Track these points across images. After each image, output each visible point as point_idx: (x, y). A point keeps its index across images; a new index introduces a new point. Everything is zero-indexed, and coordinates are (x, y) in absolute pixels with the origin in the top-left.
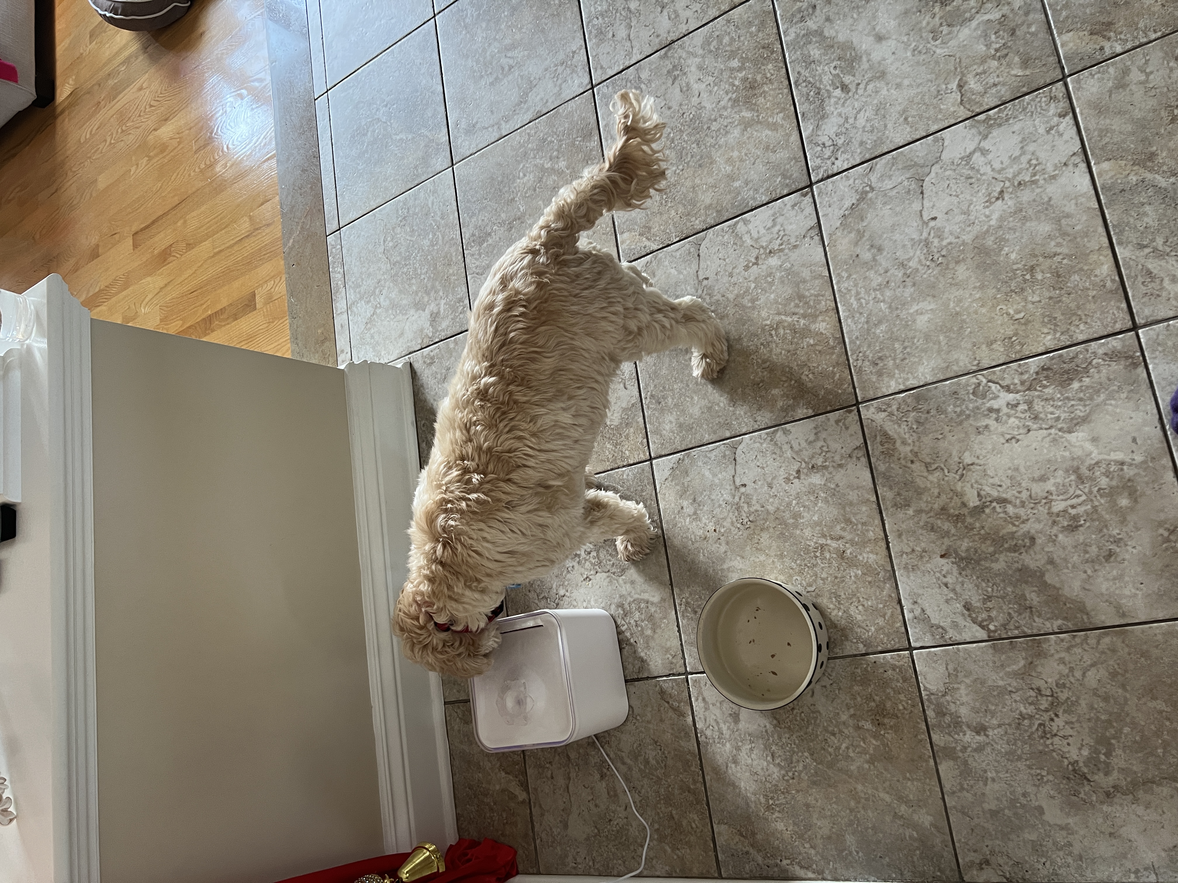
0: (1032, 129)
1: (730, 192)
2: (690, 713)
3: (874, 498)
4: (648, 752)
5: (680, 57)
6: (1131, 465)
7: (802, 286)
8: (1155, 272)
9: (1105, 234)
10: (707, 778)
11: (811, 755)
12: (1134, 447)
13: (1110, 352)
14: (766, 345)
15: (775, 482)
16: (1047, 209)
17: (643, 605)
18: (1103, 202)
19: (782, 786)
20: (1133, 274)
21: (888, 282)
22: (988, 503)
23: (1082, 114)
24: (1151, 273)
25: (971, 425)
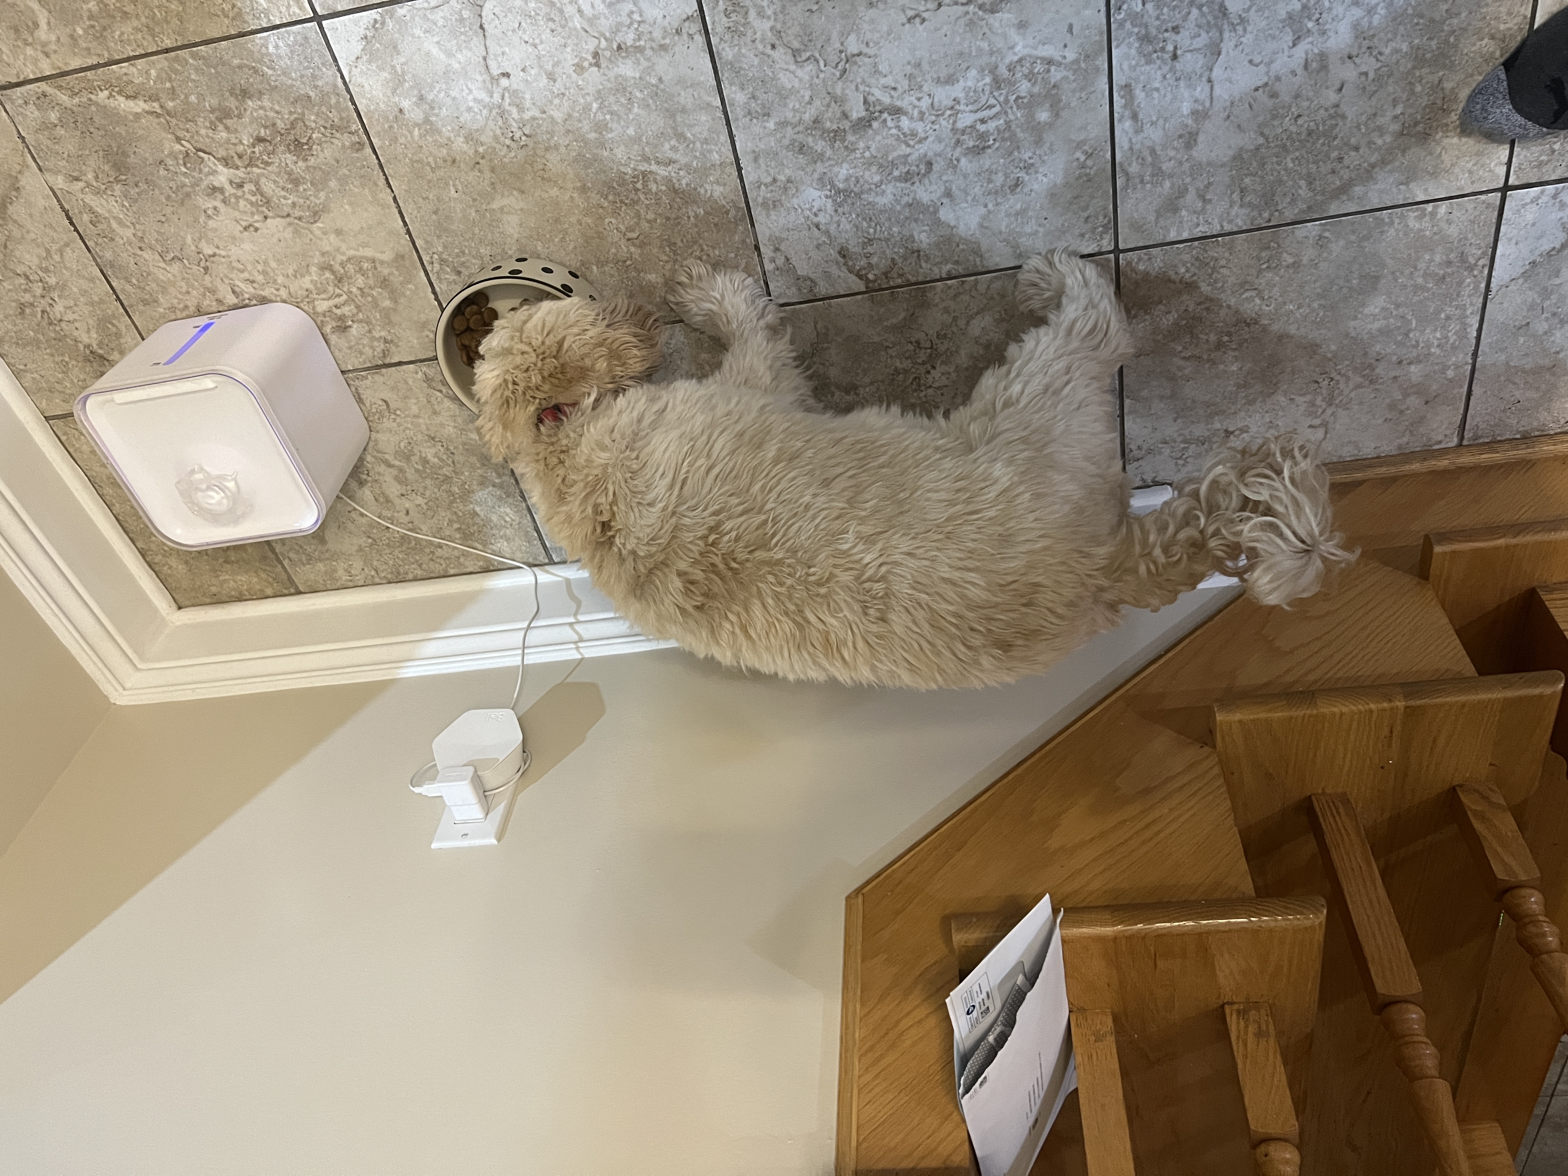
3: (717, 101)
4: (423, 450)
12: (1068, 38)
15: (559, 71)
17: (366, 265)
22: (877, 114)
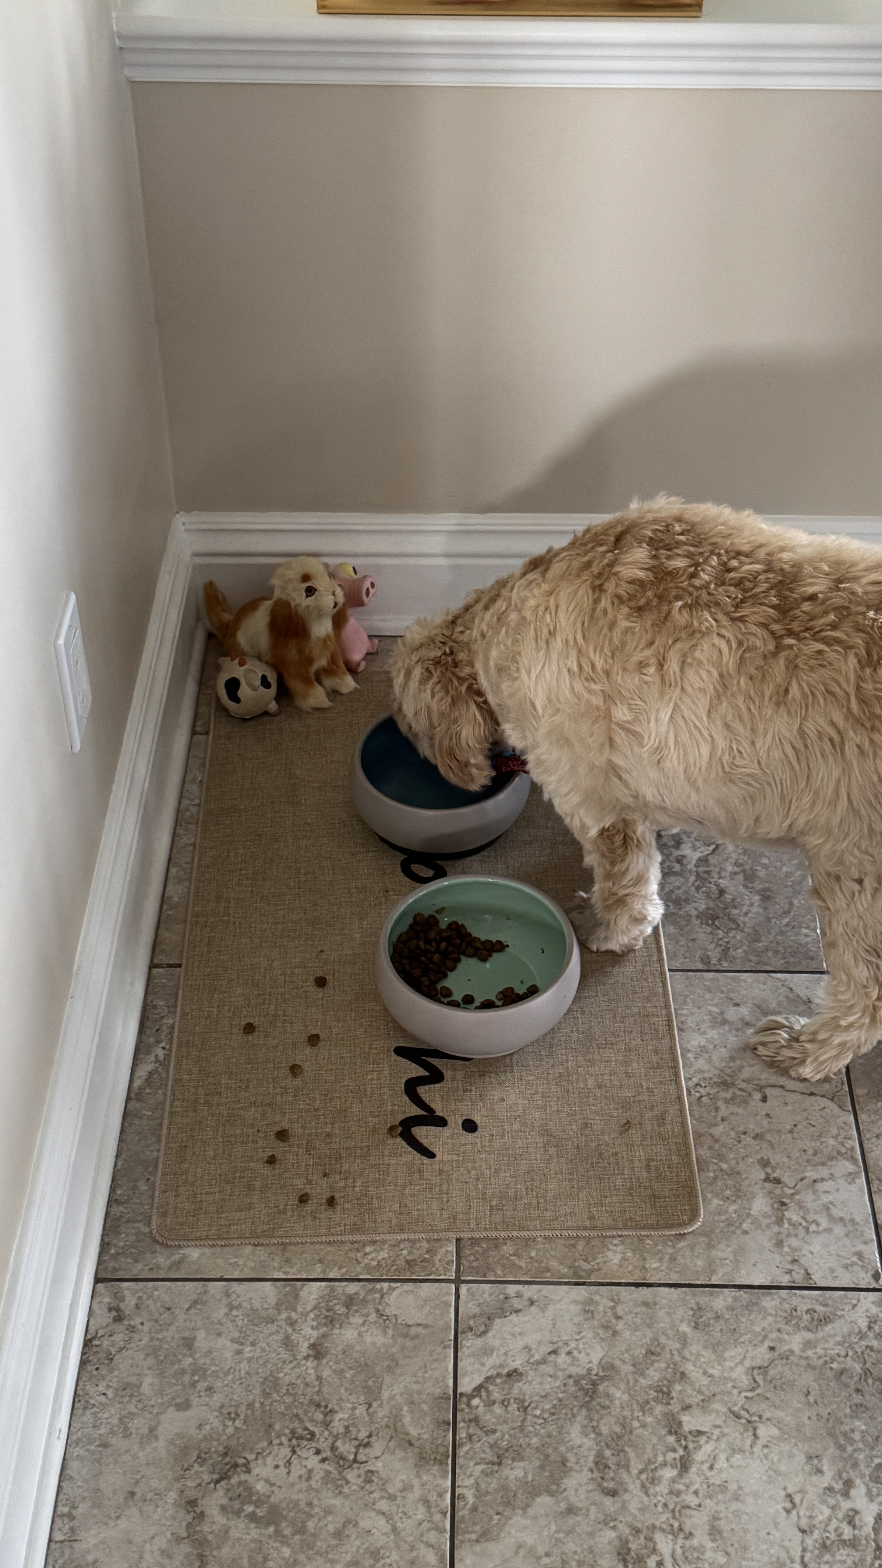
3: (715, 1280)
22: (683, 1443)
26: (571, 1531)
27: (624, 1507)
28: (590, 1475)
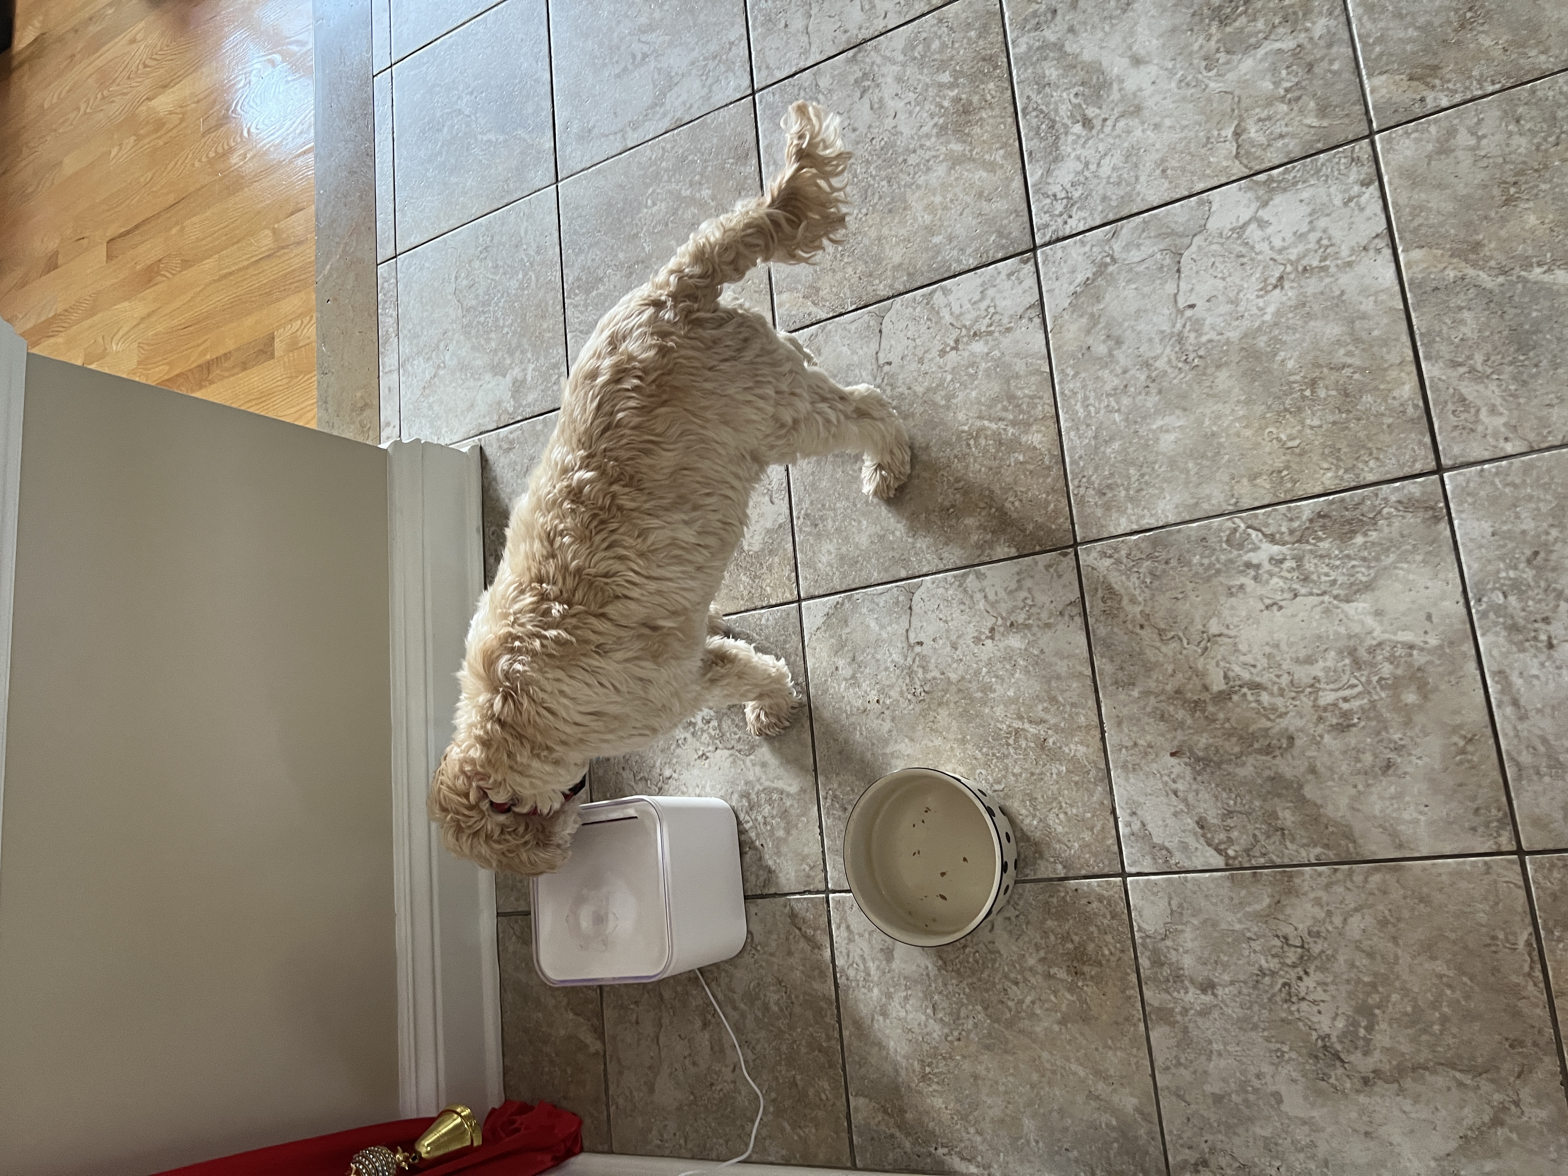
0: (1325, 199)
1: (927, 249)
2: (828, 945)
3: (1089, 672)
4: (768, 994)
5: (873, 63)
6: (1422, 649)
7: (1013, 383)
8: (1470, 398)
9: (1409, 344)
10: (846, 1033)
11: (986, 1009)
12: (1428, 626)
13: (1405, 501)
14: (962, 458)
15: (961, 641)
16: (1337, 306)
17: (775, 796)
18: (1410, 301)
19: (944, 1049)
20: (1442, 399)
21: (1126, 386)
22: (1237, 688)
23: (1390, 184)
24: (1465, 400)
25: (1221, 583)
26: (1331, 769)
27: (1301, 730)
28: (1279, 758)
